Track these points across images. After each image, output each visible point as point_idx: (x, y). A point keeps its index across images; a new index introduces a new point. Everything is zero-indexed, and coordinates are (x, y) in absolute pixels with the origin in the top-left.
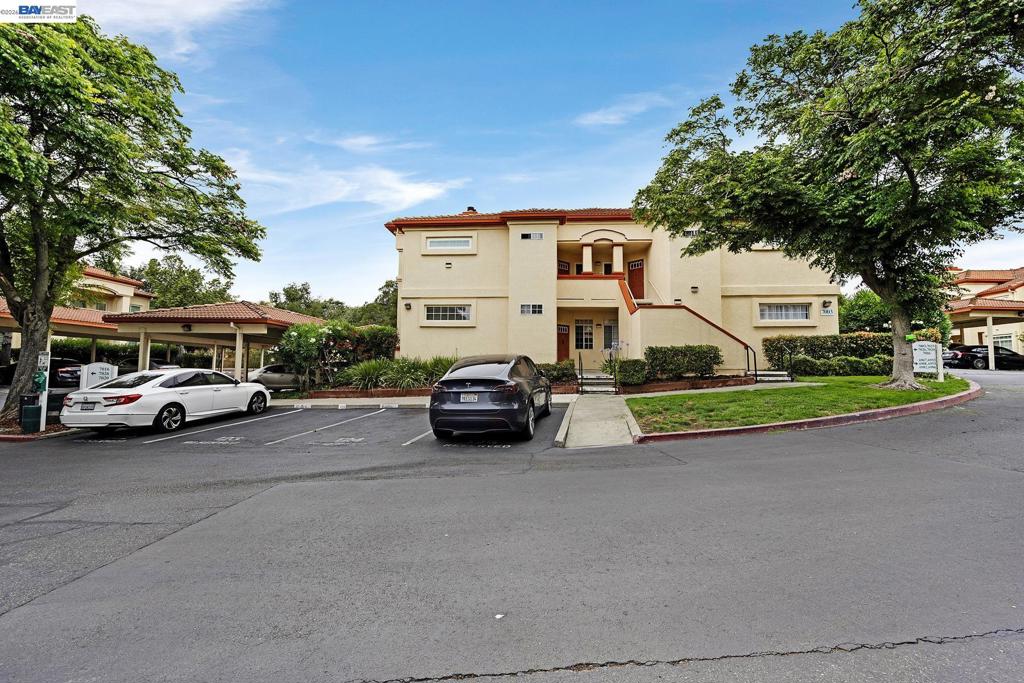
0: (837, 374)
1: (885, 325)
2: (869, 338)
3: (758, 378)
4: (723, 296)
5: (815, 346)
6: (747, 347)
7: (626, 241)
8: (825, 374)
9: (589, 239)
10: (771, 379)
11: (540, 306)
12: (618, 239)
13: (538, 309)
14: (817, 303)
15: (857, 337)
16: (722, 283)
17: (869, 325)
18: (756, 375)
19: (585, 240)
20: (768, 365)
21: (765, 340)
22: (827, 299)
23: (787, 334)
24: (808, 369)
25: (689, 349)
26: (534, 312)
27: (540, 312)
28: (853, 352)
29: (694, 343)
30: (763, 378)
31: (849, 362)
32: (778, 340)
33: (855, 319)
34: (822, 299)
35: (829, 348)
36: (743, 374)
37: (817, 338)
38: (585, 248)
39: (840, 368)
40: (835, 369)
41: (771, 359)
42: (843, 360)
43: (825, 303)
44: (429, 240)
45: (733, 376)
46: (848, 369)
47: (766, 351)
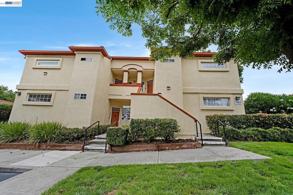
0: (254, 140)
1: (271, 110)
2: (266, 117)
3: (204, 142)
4: (184, 93)
5: (235, 121)
6: (196, 121)
7: (142, 70)
8: (246, 139)
9: (126, 68)
10: (212, 143)
11: (85, 95)
12: (139, 69)
13: (83, 96)
14: (233, 97)
15: (259, 116)
16: (183, 86)
17: (261, 110)
18: (202, 140)
19: (124, 69)
20: (209, 131)
21: (207, 117)
22: (238, 96)
23: (219, 113)
24: (235, 136)
25: (157, 120)
26: (81, 98)
27: (85, 98)
28: (258, 125)
29: (161, 117)
30: (207, 142)
31: (259, 132)
32: (214, 116)
33: (252, 107)
34: (235, 96)
35: (243, 122)
36: (194, 139)
37: (236, 116)
38: (125, 73)
39: (255, 135)
40: (252, 137)
41: (211, 128)
42: (256, 130)
43: (237, 98)
44: (38, 61)
45: (187, 140)
46: (260, 136)
47: (208, 123)
